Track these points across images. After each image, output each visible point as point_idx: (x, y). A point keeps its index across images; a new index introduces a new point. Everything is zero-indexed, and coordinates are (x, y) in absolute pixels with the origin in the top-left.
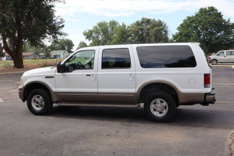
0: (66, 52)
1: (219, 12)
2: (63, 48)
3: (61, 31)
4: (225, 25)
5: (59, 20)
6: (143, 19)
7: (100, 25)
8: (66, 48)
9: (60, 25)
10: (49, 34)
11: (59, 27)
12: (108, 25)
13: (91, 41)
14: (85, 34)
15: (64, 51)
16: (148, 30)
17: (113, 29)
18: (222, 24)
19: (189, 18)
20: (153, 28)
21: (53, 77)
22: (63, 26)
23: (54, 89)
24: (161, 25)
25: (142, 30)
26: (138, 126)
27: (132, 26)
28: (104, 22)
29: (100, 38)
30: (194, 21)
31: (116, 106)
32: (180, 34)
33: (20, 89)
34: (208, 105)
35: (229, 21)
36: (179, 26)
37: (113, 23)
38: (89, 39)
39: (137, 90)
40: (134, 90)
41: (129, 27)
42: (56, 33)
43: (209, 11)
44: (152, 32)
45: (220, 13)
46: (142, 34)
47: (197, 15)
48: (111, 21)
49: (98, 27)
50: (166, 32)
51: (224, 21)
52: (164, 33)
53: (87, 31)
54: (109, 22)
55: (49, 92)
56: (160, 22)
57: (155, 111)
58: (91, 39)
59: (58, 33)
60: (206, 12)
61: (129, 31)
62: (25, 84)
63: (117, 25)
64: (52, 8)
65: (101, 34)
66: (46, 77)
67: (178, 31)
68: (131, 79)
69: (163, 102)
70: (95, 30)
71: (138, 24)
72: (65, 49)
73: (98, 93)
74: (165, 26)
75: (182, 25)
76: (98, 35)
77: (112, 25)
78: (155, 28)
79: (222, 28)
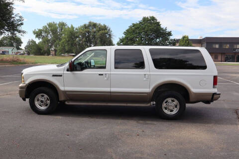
0: (15, 48)
1: (158, 21)
2: (11, 45)
3: (20, 28)
4: (163, 33)
5: (17, 18)
6: (90, 23)
7: (50, 25)
8: (15, 44)
9: (19, 23)
10: (7, 31)
11: (18, 25)
12: (57, 25)
13: (41, 40)
14: (35, 33)
15: (12, 48)
16: (95, 33)
17: (62, 30)
18: (161, 32)
19: (134, 25)
20: (99, 31)
21: (61, 76)
22: (22, 24)
23: (62, 88)
24: (106, 29)
25: (88, 32)
26: (154, 124)
27: (80, 28)
28: (54, 23)
29: (50, 37)
30: (138, 28)
31: (129, 105)
32: (126, 38)
33: (21, 88)
34: (210, 103)
35: (166, 30)
36: (125, 31)
37: (62, 25)
38: (39, 38)
39: (151, 89)
40: (148, 89)
41: (77, 29)
42: (14, 30)
43: (150, 20)
44: (98, 35)
45: (159, 23)
46: (89, 36)
47: (140, 23)
48: (60, 23)
49: (47, 27)
50: (110, 35)
51: (162, 29)
52: (108, 36)
53: (37, 30)
54: (58, 23)
55: (57, 91)
56: (105, 26)
57: (166, 109)
58: (40, 38)
59: (17, 30)
60: (148, 21)
61: (77, 33)
62: (27, 82)
63: (66, 27)
64: (11, 5)
65: (51, 34)
66: (53, 76)
67: (124, 36)
68: (145, 79)
69: (174, 101)
70: (45, 30)
71: (85, 27)
72: (13, 46)
73: (110, 92)
74: (109, 30)
75: (127, 31)
76: (48, 35)
77: (61, 26)
78: (101, 32)
79: (161, 35)
